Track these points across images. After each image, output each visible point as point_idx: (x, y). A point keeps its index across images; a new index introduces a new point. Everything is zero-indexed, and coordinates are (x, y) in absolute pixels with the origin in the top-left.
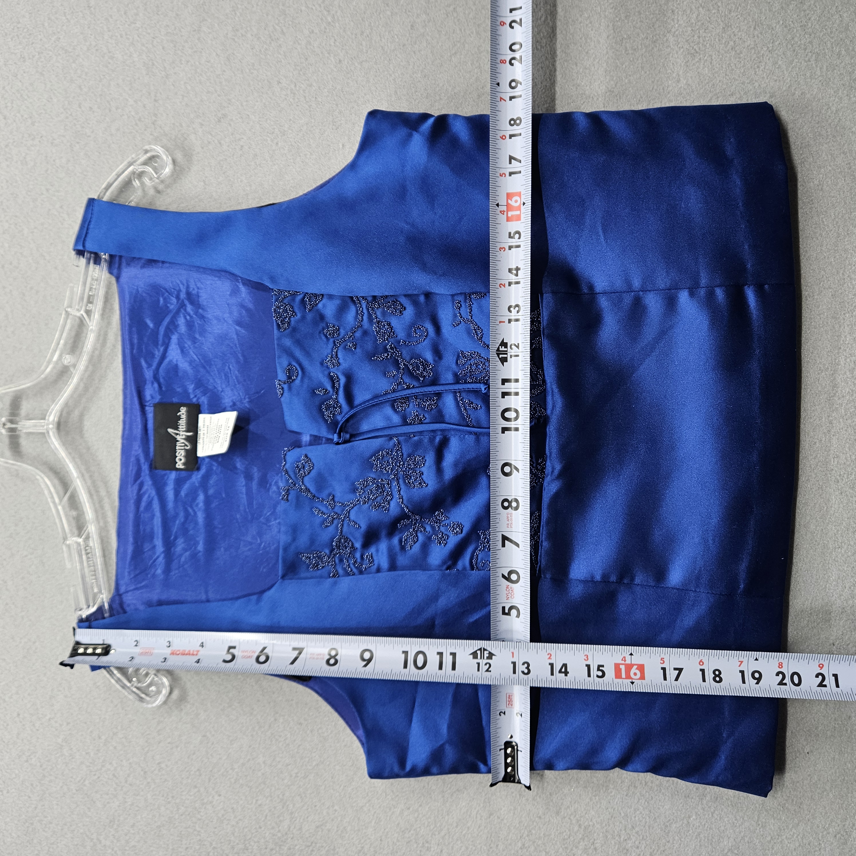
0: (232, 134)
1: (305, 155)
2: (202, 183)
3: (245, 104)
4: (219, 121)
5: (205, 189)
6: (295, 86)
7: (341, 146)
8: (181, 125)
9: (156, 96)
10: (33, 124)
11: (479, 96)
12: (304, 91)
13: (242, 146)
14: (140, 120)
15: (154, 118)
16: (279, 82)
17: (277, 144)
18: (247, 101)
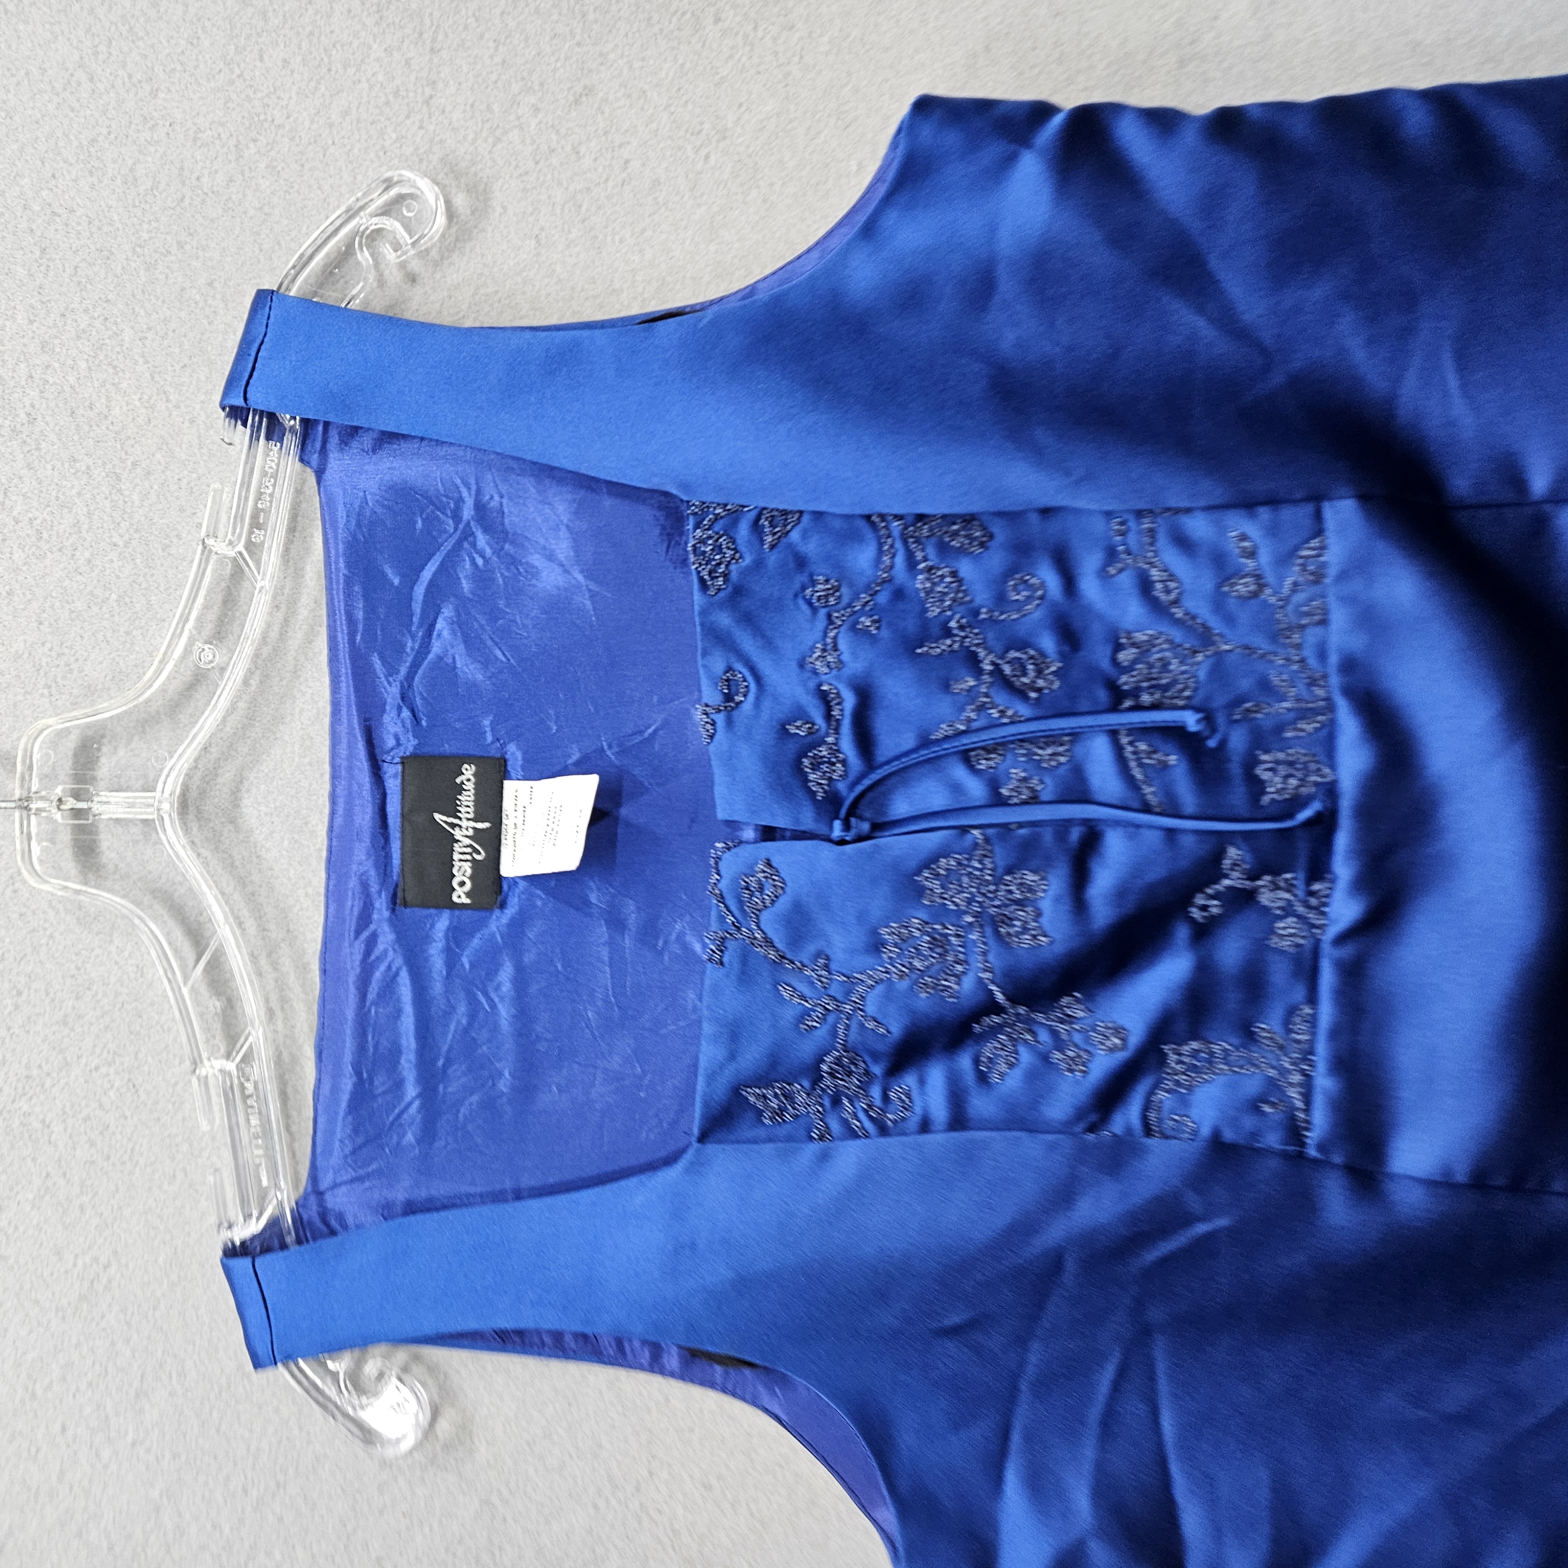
0: (606, 133)
1: (771, 185)
2: (533, 242)
3: (637, 65)
4: (577, 102)
5: (538, 254)
6: (755, 28)
7: (854, 168)
8: (489, 108)
9: (434, 40)
10: (154, 93)
11: (1182, 63)
12: (775, 39)
13: (627, 162)
14: (396, 93)
15: (428, 91)
16: (717, 20)
17: (707, 157)
18: (643, 59)
